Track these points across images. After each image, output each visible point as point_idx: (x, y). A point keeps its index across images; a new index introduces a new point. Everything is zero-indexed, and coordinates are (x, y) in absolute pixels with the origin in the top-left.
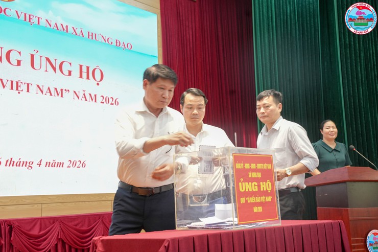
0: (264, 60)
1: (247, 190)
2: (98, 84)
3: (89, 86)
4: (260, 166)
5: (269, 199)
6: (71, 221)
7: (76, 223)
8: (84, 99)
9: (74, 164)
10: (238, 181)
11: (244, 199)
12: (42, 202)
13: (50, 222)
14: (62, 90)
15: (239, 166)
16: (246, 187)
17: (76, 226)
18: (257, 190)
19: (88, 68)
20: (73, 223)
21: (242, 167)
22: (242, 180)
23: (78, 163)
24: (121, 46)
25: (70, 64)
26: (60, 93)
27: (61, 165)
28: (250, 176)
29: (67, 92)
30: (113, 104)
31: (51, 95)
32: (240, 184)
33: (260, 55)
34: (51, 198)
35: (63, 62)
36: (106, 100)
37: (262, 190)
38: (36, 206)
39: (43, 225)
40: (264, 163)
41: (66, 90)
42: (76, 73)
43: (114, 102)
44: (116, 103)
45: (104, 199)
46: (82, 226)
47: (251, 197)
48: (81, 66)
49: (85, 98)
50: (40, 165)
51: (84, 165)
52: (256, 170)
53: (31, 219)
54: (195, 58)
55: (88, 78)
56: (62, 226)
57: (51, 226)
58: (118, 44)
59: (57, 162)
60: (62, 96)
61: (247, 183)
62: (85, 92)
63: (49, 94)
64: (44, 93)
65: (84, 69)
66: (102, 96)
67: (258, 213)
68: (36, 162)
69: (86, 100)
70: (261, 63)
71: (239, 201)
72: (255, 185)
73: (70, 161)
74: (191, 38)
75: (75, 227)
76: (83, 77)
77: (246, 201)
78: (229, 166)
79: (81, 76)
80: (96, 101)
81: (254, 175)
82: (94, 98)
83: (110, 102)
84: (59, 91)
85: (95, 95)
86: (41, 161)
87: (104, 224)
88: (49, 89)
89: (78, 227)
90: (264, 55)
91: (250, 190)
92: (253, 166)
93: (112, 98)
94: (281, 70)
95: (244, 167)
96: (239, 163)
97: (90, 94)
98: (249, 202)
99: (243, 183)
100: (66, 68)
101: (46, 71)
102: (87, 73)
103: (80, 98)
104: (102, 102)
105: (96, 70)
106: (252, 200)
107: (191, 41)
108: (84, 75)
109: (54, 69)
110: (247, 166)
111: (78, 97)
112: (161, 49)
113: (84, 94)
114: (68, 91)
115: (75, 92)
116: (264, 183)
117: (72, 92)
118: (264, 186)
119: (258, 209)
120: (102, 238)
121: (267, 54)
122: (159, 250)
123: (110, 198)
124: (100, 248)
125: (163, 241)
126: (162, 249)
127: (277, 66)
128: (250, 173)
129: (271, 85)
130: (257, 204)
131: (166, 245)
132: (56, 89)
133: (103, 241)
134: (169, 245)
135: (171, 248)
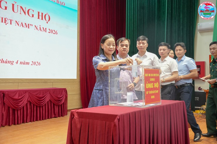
1: (149, 88)
2: (47, 23)
3: (42, 23)
4: (154, 75)
5: (157, 92)
7: (37, 93)
9: (35, 63)
12: (18, 82)
13: (23, 93)
14: (29, 24)
15: (146, 75)
16: (150, 86)
18: (153, 87)
19: (42, 14)
20: (35, 93)
22: (147, 82)
23: (37, 63)
24: (59, 3)
25: (33, 11)
26: (28, 26)
27: (28, 63)
28: (150, 80)
29: (32, 26)
30: (54, 34)
31: (23, 27)
33: (129, 14)
34: (23, 80)
35: (29, 9)
36: (51, 31)
37: (155, 87)
38: (15, 84)
39: (20, 94)
40: (156, 73)
41: (31, 25)
42: (36, 15)
43: (55, 33)
44: (56, 33)
45: (49, 81)
46: (40, 95)
47: (151, 91)
49: (41, 29)
50: (17, 63)
51: (39, 64)
52: (153, 77)
53: (14, 91)
55: (42, 19)
56: (30, 94)
57: (24, 95)
59: (26, 62)
60: (29, 28)
64: (19, 25)
65: (40, 14)
66: (49, 29)
68: (15, 61)
69: (41, 31)
70: (129, 18)
71: (146, 93)
72: (152, 85)
73: (33, 62)
77: (149, 93)
79: (39, 18)
80: (46, 32)
81: (152, 80)
82: (45, 30)
83: (53, 33)
84: (27, 25)
85: (46, 28)
86: (18, 61)
87: (50, 94)
88: (22, 23)
89: (37, 95)
92: (152, 75)
93: (54, 30)
94: (138, 22)
95: (148, 76)
96: (146, 73)
97: (43, 28)
99: (148, 84)
100: (31, 13)
101: (20, 14)
102: (42, 16)
103: (38, 29)
104: (49, 32)
105: (46, 15)
106: (151, 92)
107: (94, 3)
108: (40, 17)
109: (25, 13)
110: (150, 75)
111: (37, 29)
112: (79, 7)
113: (40, 28)
114: (32, 25)
115: (35, 26)
117: (34, 26)
118: (156, 85)
119: (153, 97)
120: (77, 111)
121: (132, 14)
122: (115, 121)
123: (52, 81)
124: (76, 116)
125: (116, 116)
126: (116, 120)
127: (136, 20)
128: (150, 79)
129: (133, 29)
130: (153, 94)
131: (119, 118)
132: (25, 24)
133: (77, 112)
134: (120, 118)
135: (120, 120)
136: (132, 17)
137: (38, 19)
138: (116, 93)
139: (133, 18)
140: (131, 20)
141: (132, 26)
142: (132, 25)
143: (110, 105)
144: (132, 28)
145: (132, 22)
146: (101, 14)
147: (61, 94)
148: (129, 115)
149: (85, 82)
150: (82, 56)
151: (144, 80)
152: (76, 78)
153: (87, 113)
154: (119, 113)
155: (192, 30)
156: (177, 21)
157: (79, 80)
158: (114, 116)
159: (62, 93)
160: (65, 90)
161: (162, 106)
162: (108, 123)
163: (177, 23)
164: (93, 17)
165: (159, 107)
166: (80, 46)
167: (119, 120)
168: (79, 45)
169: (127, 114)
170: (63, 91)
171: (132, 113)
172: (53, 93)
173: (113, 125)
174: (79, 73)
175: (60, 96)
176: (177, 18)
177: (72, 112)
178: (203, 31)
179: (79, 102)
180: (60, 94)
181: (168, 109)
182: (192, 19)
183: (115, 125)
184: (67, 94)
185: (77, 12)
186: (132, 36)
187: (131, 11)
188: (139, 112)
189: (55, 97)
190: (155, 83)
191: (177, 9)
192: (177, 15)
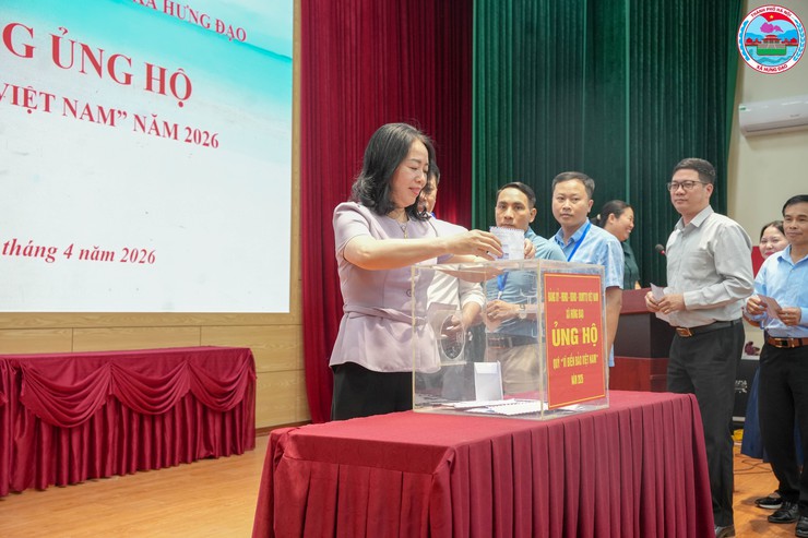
0: (490, 80)
1: (563, 344)
2: (181, 105)
3: (163, 107)
4: (583, 296)
5: (593, 359)
6: (132, 364)
7: (140, 367)
8: (154, 132)
9: (134, 255)
10: (551, 327)
11: (558, 360)
12: (73, 325)
13: (92, 365)
14: (112, 111)
15: (552, 297)
16: (564, 337)
17: (141, 372)
18: (577, 342)
19: (162, 71)
20: (136, 368)
21: (557, 300)
22: (556, 323)
23: (141, 254)
24: (225, 32)
25: (129, 61)
26: (109, 117)
27: (109, 256)
28: (568, 317)
29: (123, 116)
30: (207, 145)
31: (92, 119)
32: (554, 331)
33: (482, 71)
34: (90, 317)
35: (116, 56)
36: (195, 136)
37: (584, 342)
38: (61, 332)
39: (80, 371)
40: (588, 291)
41: (119, 112)
42: (140, 78)
43: (209, 141)
44: (214, 143)
45: (187, 322)
46: (152, 373)
47: (569, 356)
48: (150, 67)
49: (156, 129)
50: (69, 254)
51: (152, 258)
52: (577, 305)
53: (58, 358)
54: (359, 67)
55: (162, 91)
56: (115, 372)
57: (94, 373)
58: (220, 29)
59: (101, 250)
60: (112, 124)
61: (563, 330)
62: (156, 119)
63: (88, 117)
64: (79, 114)
65: (156, 74)
66: (188, 128)
67: (578, 385)
68: (62, 248)
69: (158, 134)
70: (484, 86)
71: (551, 365)
72: (575, 334)
73: (126, 249)
74: (353, 27)
75: (138, 374)
76: (153, 88)
77: (562, 364)
78: (536, 296)
79: (149, 87)
80: (176, 138)
81: (574, 314)
82: (173, 131)
83: (203, 141)
84: (107, 112)
85: (176, 126)
86: (71, 247)
87: (192, 370)
88: (87, 107)
89: (144, 375)
90: (489, 71)
91: (568, 343)
92: (573, 297)
93: (206, 132)
95: (560, 300)
96: (552, 291)
97: (166, 124)
98: (564, 366)
99: (558, 331)
100: (121, 68)
101: (83, 71)
102: (161, 81)
103: (147, 130)
104: (187, 141)
105: (178, 77)
106: (570, 362)
107: (354, 32)
108: (156, 84)
109: (99, 69)
110: (564, 297)
111: (143, 128)
112: (299, 44)
113: (155, 123)
114: (125, 113)
115: (137, 117)
116: (588, 329)
117: (131, 118)
118: (588, 335)
119: (577, 380)
120: (293, 433)
121: (496, 69)
122: (437, 471)
123: (198, 322)
124: (290, 451)
125: (441, 450)
126: (441, 468)
127: (511, 93)
128: (568, 311)
129: (499, 126)
130: (576, 370)
131: (451, 459)
132: (101, 108)
133: (295, 438)
134: (454, 459)
135: (458, 465)
136: (496, 83)
137: (149, 92)
139: (500, 86)
140: (492, 93)
141: (496, 116)
142: (496, 110)
143: (416, 410)
144: (496, 120)
145: (496, 102)
146: (381, 72)
147: (231, 372)
148: (489, 446)
149: (322, 324)
151: (543, 314)
152: (288, 311)
153: (331, 439)
154: (451, 439)
155: (719, 129)
156: (663, 96)
157: (297, 319)
158: (436, 452)
159: (234, 368)
160: (246, 356)
161: (613, 414)
162: (409, 477)
163: (662, 101)
164: (349, 83)
165: (603, 418)
166: (302, 190)
167: (452, 466)
168: (298, 187)
169: (481, 444)
170: (237, 360)
171: (502, 439)
172: (203, 366)
173: (428, 483)
174: (298, 291)
175: (227, 377)
176: (663, 85)
177: (275, 439)
178: (759, 133)
179: (298, 399)
180: (228, 371)
181: (633, 424)
182: (717, 88)
183: (437, 487)
184: (253, 369)
185: (290, 65)
186: (496, 153)
187: (489, 61)
188: (528, 435)
189: (211, 382)
190: (586, 327)
191: (663, 52)
192: (663, 74)
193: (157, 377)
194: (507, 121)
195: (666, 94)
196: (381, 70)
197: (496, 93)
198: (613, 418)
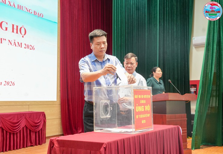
0: (118, 30)
1: (139, 111)
2: (23, 37)
3: (18, 38)
4: (145, 96)
5: (149, 115)
6: (7, 117)
7: (10, 118)
9: (8, 83)
11: (138, 116)
14: (1, 39)
15: (136, 97)
16: (140, 109)
18: (143, 110)
19: (17, 26)
21: (138, 98)
22: (137, 105)
23: (10, 83)
24: (37, 15)
25: (7, 23)
27: (0, 83)
28: (141, 103)
30: (31, 49)
32: (136, 107)
33: (116, 27)
35: (3, 22)
36: (27, 46)
37: (146, 110)
40: (147, 95)
42: (10, 29)
43: (32, 48)
44: (33, 49)
45: (25, 104)
46: (14, 120)
47: (141, 114)
48: (13, 25)
49: (15, 44)
51: (14, 84)
52: (144, 99)
54: (78, 25)
55: (17, 33)
56: (2, 120)
58: (35, 14)
60: (1, 43)
61: (139, 107)
62: (15, 41)
65: (15, 27)
66: (25, 44)
67: (144, 123)
69: (16, 46)
70: (116, 31)
71: (136, 117)
72: (143, 108)
73: (6, 82)
74: (76, 14)
75: (9, 120)
76: (14, 32)
77: (139, 117)
80: (21, 47)
81: (143, 102)
82: (20, 45)
83: (30, 48)
85: (21, 43)
87: (26, 119)
89: (11, 120)
90: (118, 27)
91: (141, 111)
92: (142, 96)
93: (31, 45)
95: (138, 97)
96: (136, 95)
97: (18, 43)
98: (140, 117)
99: (138, 107)
100: (4, 25)
102: (16, 29)
103: (12, 44)
104: (25, 48)
105: (22, 28)
106: (142, 116)
107: (76, 15)
108: (15, 31)
110: (140, 96)
112: (59, 18)
113: (15, 42)
114: (5, 39)
115: (9, 40)
116: (147, 106)
117: (7, 41)
118: (147, 108)
119: (144, 122)
120: (57, 139)
121: (120, 26)
122: (101, 150)
123: (28, 104)
124: (56, 145)
125: (102, 144)
127: (124, 34)
128: (141, 101)
129: (121, 44)
130: (143, 119)
131: (105, 147)
133: (58, 141)
135: (107, 149)
136: (120, 30)
138: (102, 117)
139: (121, 32)
141: (120, 40)
143: (95, 131)
144: (120, 42)
145: (120, 36)
146: (85, 27)
148: (117, 142)
149: (67, 104)
150: (62, 74)
151: (133, 102)
152: (56, 100)
153: (69, 141)
154: (105, 140)
155: (187, 45)
156: (170, 35)
157: (59, 103)
158: (100, 145)
159: (39, 118)
160: (43, 114)
161: (154, 132)
162: (92, 152)
163: (170, 37)
164: (75, 30)
165: (152, 133)
166: (61, 63)
167: (105, 149)
168: (59, 62)
169: (114, 142)
170: (40, 115)
171: (121, 140)
172: (30, 118)
174: (59, 94)
175: (37, 121)
176: (170, 32)
177: (51, 141)
178: (198, 46)
179: (59, 128)
180: (38, 119)
181: (161, 135)
182: (186, 33)
184: (45, 118)
185: (57, 24)
186: (120, 52)
187: (118, 24)
188: (129, 139)
189: (32, 122)
190: (146, 106)
191: (170, 22)
192: (170, 28)
193: (15, 121)
194: (123, 42)
195: (171, 34)
196: (85, 26)
197: (120, 34)
198: (155, 133)
